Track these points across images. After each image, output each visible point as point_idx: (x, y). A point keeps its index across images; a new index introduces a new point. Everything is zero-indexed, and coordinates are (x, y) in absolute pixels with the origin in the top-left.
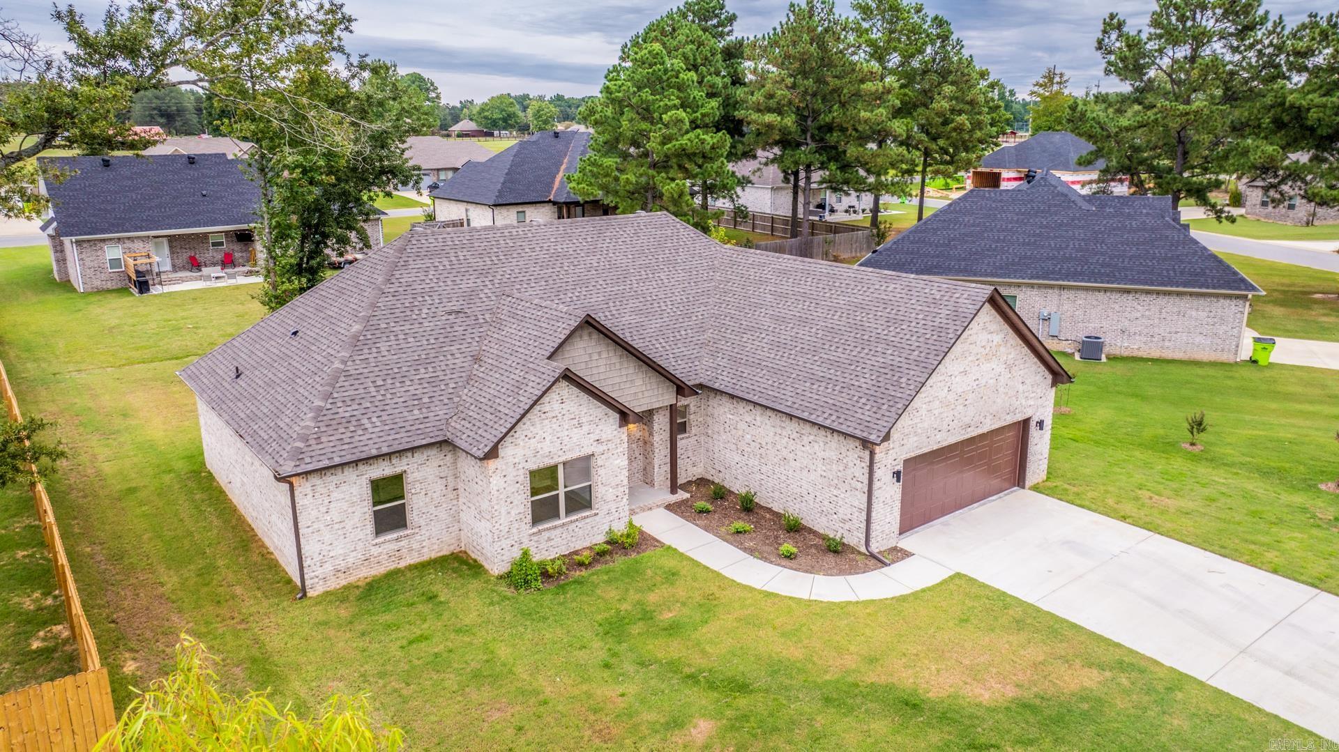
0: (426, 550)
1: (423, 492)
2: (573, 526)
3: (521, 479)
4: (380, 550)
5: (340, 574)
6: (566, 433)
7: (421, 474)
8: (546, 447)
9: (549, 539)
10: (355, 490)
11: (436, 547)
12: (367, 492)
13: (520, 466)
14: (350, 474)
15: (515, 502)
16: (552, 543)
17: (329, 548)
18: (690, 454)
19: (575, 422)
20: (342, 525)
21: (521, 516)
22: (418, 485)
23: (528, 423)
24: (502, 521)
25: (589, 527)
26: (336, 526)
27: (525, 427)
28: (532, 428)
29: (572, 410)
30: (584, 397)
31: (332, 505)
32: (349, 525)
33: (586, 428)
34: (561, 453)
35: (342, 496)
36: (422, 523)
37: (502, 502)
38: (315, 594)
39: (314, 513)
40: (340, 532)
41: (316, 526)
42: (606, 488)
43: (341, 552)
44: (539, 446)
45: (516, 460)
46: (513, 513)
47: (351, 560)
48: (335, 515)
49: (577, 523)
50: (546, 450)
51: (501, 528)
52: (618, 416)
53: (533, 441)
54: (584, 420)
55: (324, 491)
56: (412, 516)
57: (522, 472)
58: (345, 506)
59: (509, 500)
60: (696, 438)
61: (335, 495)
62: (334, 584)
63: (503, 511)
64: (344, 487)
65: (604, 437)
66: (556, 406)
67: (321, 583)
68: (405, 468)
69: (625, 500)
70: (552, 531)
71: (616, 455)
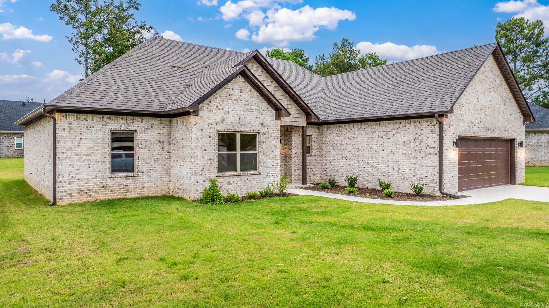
0: (145, 190)
1: (147, 149)
2: (244, 178)
3: (212, 135)
4: (114, 182)
5: (82, 193)
6: (243, 113)
7: (146, 136)
8: (230, 118)
9: (229, 184)
10: (100, 134)
11: (152, 189)
12: (108, 137)
13: (213, 126)
14: (96, 121)
15: (208, 151)
16: (231, 186)
17: (77, 172)
18: (312, 167)
19: (248, 107)
20: (88, 157)
21: (211, 161)
22: (144, 142)
23: (219, 98)
24: (198, 162)
25: (255, 182)
26: (84, 157)
27: (217, 100)
28: (221, 103)
29: (247, 99)
30: (255, 93)
31: (82, 141)
32: (93, 158)
33: (255, 114)
34: (239, 125)
35: (90, 136)
36: (145, 169)
37: (199, 148)
38: (63, 204)
39: (69, 143)
40: (86, 162)
41: (69, 153)
42: (266, 158)
43: (86, 177)
44: (225, 116)
45: (210, 121)
46: (206, 157)
47: (92, 185)
48: (83, 148)
49: (247, 177)
50: (230, 120)
51: (198, 166)
52: (274, 112)
53: (221, 111)
54: (254, 108)
55: (78, 130)
56: (139, 164)
57: (213, 130)
58: (92, 144)
59: (204, 149)
60: (316, 157)
61: (85, 135)
62: (77, 199)
63: (200, 154)
64: (92, 131)
65: (266, 123)
66: (237, 93)
67: (68, 196)
68: (136, 128)
69: (278, 169)
70: (231, 178)
71: (273, 138)
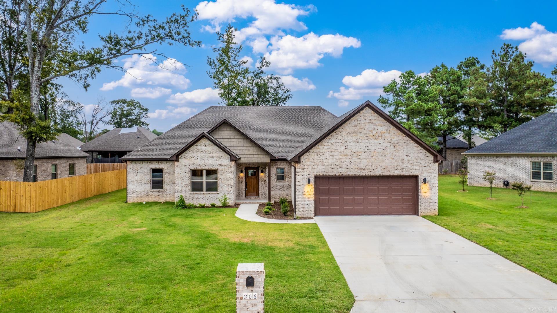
0: (168, 198)
1: (169, 177)
2: (208, 196)
3: (187, 171)
4: (152, 194)
5: (138, 198)
6: (207, 159)
7: (169, 170)
8: (198, 162)
9: (198, 198)
10: (146, 170)
11: (172, 198)
12: (149, 172)
13: (187, 167)
14: (144, 164)
15: (184, 180)
16: (199, 200)
17: (136, 188)
19: (211, 155)
20: (141, 181)
21: (187, 186)
22: (167, 174)
23: (191, 152)
24: (179, 186)
25: (215, 198)
26: (139, 181)
27: (190, 153)
28: (193, 154)
29: (210, 150)
30: (215, 147)
31: (138, 174)
32: (143, 182)
33: (215, 159)
34: (204, 166)
35: (141, 171)
36: (168, 188)
37: (179, 179)
38: (130, 202)
39: (132, 175)
40: (140, 184)
41: (132, 179)
42: (223, 184)
43: (140, 190)
44: (195, 161)
45: (186, 164)
46: (184, 184)
47: (142, 194)
48: (138, 177)
49: (210, 195)
50: (198, 163)
51: (179, 188)
52: (229, 157)
53: (193, 158)
54: (214, 155)
55: (136, 168)
56: (165, 185)
57: (188, 169)
58: (142, 175)
59: (182, 179)
60: (288, 183)
61: (139, 171)
62: (136, 201)
63: (180, 182)
64: (142, 169)
65: (223, 164)
66: (203, 148)
67: (132, 199)
68: (163, 167)
69: (232, 191)
70: (199, 195)
71: (228, 172)
